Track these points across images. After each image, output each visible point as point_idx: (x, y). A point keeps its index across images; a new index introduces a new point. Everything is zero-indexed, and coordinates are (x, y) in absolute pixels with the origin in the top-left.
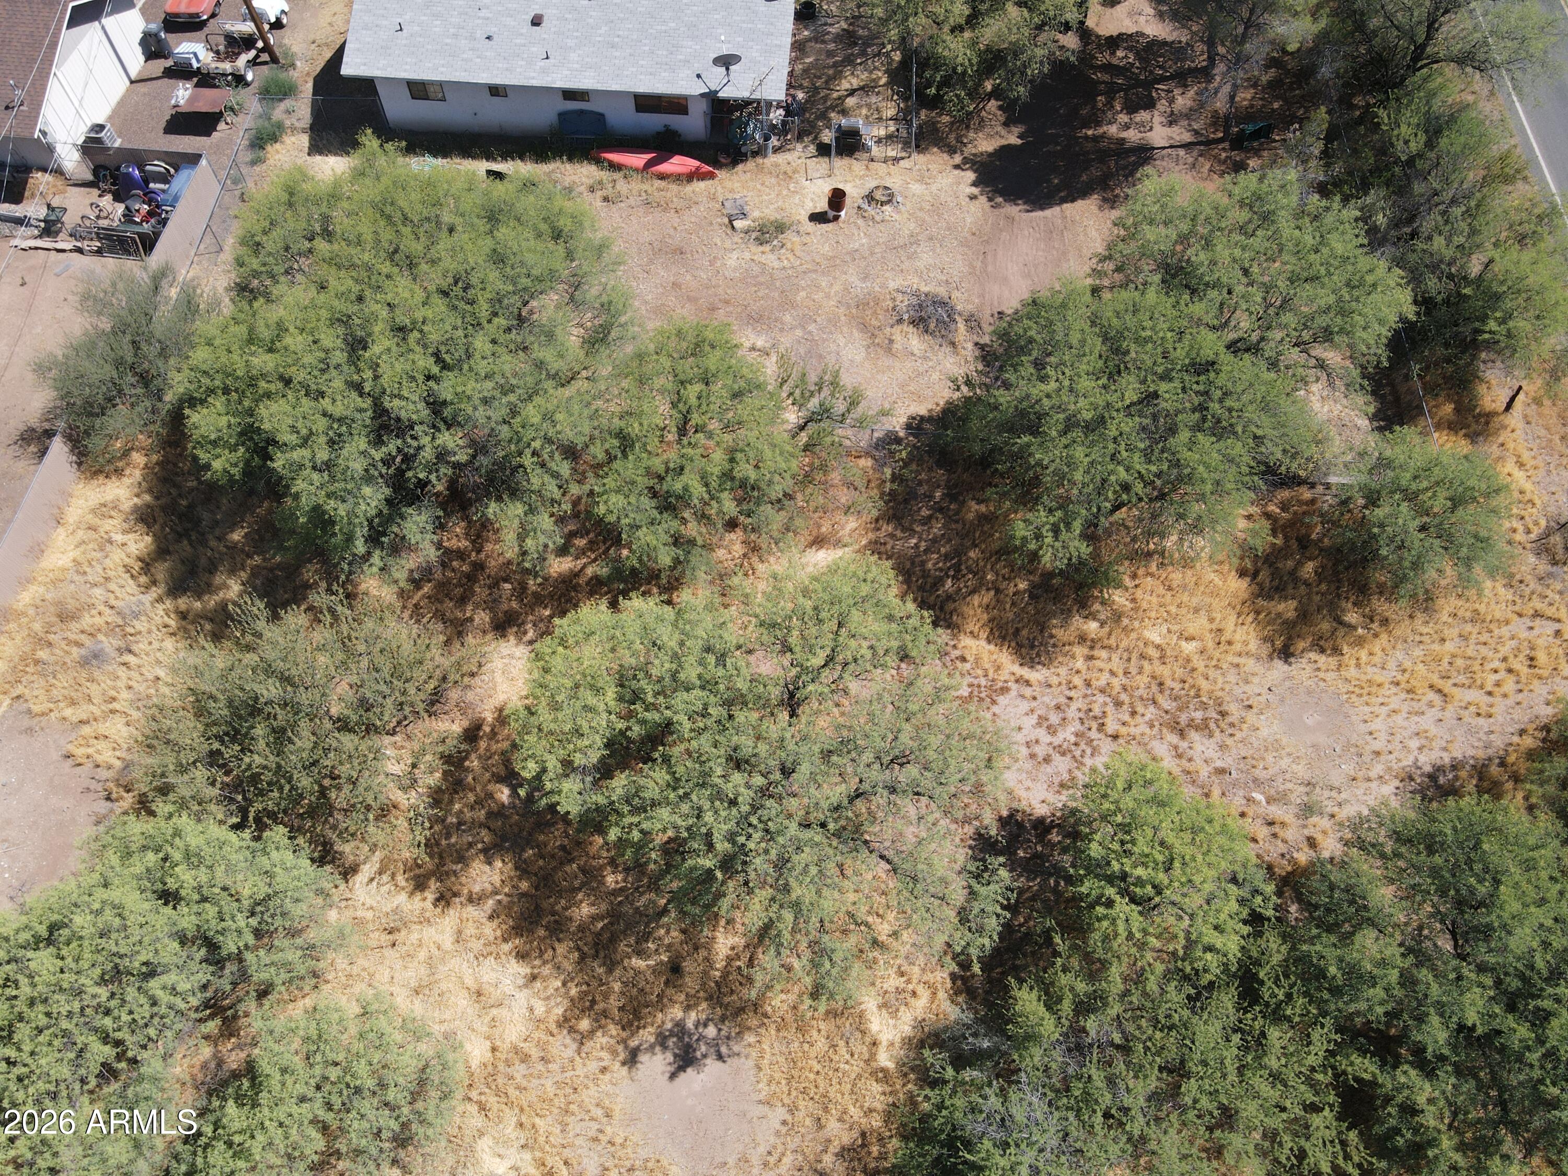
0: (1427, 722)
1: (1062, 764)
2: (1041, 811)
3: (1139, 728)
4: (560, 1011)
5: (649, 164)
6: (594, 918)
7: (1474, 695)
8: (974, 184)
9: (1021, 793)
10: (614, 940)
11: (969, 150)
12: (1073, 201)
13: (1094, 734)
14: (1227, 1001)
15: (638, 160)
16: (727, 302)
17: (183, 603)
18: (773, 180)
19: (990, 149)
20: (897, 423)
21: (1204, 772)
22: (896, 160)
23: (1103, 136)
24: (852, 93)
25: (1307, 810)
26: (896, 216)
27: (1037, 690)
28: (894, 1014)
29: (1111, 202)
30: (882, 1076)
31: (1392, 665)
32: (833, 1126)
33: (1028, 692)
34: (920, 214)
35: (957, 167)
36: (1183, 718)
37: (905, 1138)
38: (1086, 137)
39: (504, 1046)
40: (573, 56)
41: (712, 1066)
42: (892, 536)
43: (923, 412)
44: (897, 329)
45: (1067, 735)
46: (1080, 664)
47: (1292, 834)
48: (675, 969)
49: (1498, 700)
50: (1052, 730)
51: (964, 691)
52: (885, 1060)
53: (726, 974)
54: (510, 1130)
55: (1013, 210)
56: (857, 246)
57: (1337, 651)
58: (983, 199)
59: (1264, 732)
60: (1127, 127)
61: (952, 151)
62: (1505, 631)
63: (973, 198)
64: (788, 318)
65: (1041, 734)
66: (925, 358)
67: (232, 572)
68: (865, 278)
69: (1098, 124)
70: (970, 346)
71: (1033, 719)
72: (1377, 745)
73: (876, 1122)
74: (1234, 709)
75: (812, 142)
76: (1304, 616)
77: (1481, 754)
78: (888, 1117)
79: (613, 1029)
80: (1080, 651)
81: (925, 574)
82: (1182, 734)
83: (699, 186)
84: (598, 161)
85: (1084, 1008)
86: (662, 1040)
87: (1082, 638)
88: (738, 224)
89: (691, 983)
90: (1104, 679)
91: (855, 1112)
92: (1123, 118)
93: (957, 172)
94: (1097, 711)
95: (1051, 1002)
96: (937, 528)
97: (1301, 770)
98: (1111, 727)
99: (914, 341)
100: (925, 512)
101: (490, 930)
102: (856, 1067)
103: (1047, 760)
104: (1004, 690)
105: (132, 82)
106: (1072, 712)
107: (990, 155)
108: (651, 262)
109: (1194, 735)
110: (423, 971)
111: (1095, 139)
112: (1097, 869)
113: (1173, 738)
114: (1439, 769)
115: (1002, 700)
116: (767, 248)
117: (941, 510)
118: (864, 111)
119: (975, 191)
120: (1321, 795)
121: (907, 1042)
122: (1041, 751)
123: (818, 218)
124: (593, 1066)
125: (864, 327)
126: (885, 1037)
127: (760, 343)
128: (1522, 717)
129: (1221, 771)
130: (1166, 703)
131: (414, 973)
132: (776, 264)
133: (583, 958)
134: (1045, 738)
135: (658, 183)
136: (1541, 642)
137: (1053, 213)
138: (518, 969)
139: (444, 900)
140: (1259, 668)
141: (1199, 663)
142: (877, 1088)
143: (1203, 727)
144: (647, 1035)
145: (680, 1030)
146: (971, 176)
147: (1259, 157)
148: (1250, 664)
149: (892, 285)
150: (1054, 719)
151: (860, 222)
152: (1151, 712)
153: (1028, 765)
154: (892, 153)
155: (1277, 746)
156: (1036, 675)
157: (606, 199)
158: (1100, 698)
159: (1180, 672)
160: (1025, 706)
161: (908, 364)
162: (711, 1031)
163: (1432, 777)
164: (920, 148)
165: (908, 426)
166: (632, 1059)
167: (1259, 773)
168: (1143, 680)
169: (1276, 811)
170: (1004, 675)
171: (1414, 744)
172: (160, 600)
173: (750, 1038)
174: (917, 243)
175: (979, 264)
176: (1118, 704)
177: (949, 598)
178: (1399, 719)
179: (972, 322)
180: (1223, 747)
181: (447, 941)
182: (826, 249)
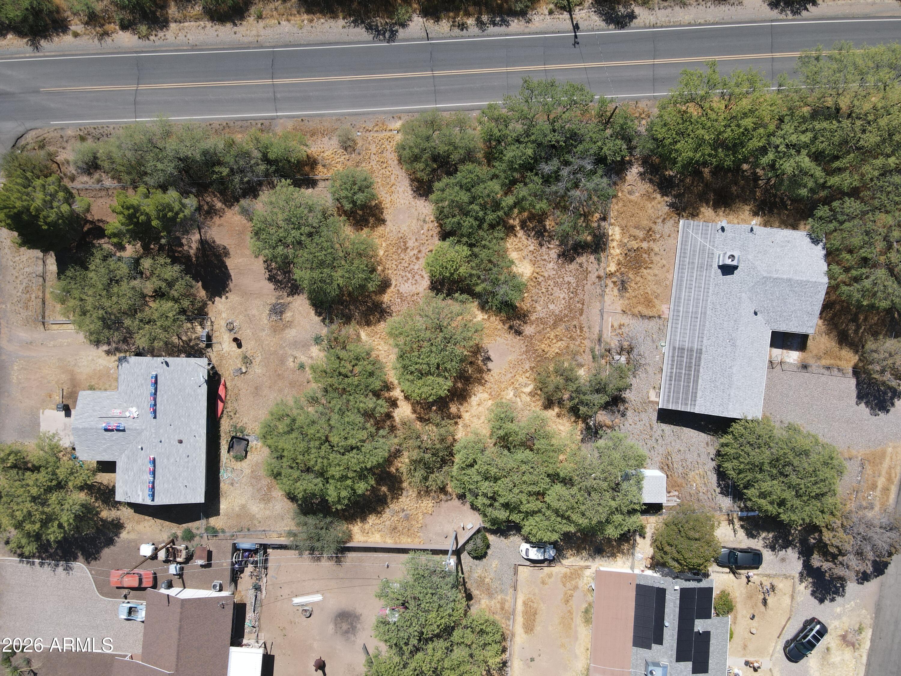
0: (401, 190)
1: (417, 277)
2: (429, 283)
3: (407, 258)
4: (481, 387)
5: (222, 401)
6: (461, 382)
7: (393, 177)
8: (221, 297)
9: (425, 287)
10: (465, 377)
11: (205, 298)
12: (226, 266)
13: (409, 269)
14: (476, 250)
15: (220, 405)
16: (276, 371)
17: (389, 501)
18: (224, 361)
19: (204, 292)
20: (317, 319)
21: (417, 244)
22: (212, 322)
23: (196, 255)
24: (179, 338)
25: (424, 221)
26: (238, 321)
27: (398, 283)
28: (477, 315)
29: (227, 254)
30: (489, 317)
31: (386, 195)
32: (499, 327)
33: (399, 285)
34: (236, 314)
35: (213, 303)
36: (403, 247)
37: (500, 312)
38: (197, 260)
39: (489, 397)
40: (194, 428)
41: (489, 353)
42: (355, 319)
43: (314, 312)
44: (284, 320)
45: (409, 275)
46: (390, 272)
47: (431, 225)
48: (471, 363)
49: (394, 172)
50: (408, 279)
51: (399, 300)
52: (486, 317)
53: (471, 352)
54: (505, 393)
55: (231, 285)
56: (250, 333)
57: (383, 208)
58: (227, 295)
59: (405, 228)
60: (190, 247)
61: (205, 305)
62: (375, 166)
63: (227, 298)
64: (281, 352)
65: (409, 282)
66: (294, 311)
67: (379, 490)
68: (264, 330)
69: (189, 256)
70: (289, 299)
71: (406, 283)
72: (408, 203)
73: (498, 318)
74: (400, 235)
75: (205, 350)
76: (374, 215)
77: (408, 180)
78: (497, 316)
79: (484, 375)
80: (386, 272)
81: (366, 310)
82: (407, 248)
83: (228, 384)
84: (221, 418)
85: (479, 277)
86: (485, 364)
87: (383, 271)
88: (244, 371)
89: (473, 359)
90: (394, 266)
91: (497, 323)
92: (186, 248)
93: (216, 303)
94: (403, 268)
95: (478, 284)
96: (352, 307)
97: (415, 221)
98: (406, 265)
99: (288, 315)
100: (347, 311)
101: (466, 404)
102: (487, 323)
103: (416, 280)
104: (398, 290)
105: (185, 588)
106: (404, 274)
107: (207, 292)
108: (261, 396)
109: (407, 245)
110: (475, 418)
111: (197, 257)
112: (452, 274)
113: (409, 250)
114: (412, 190)
115: (401, 291)
116: (253, 361)
117: (346, 306)
118: (189, 334)
119: (224, 297)
120: (422, 217)
121: (482, 312)
122: (414, 282)
123: (239, 346)
124: (491, 378)
125: (283, 330)
126: (482, 317)
127: (292, 360)
128: (397, 168)
129: (416, 240)
130: (400, 251)
131: (475, 420)
132: (260, 357)
133: (470, 383)
134: (410, 281)
135: (228, 398)
136: (377, 159)
137: (232, 273)
138: (473, 397)
139: (460, 417)
140: (389, 228)
141: (388, 242)
142: (491, 318)
143: (405, 243)
144: (484, 368)
145: (483, 361)
146: (217, 299)
147: (203, 205)
148: (388, 230)
149: (266, 322)
150: (405, 278)
151: (240, 333)
152: (402, 255)
153: (418, 285)
154: (209, 323)
155: (409, 226)
156: (394, 283)
157: (235, 414)
158: (399, 267)
159: (391, 247)
160: (402, 286)
161: (297, 316)
162: (483, 354)
163: (414, 192)
164: (207, 314)
165: (319, 316)
166: (489, 370)
167: (416, 231)
168: (394, 257)
169: (426, 228)
170: (394, 290)
171: (406, 194)
172: (388, 507)
173: (483, 346)
174: (248, 315)
175: (255, 296)
176: (401, 263)
177: (373, 304)
178: (400, 197)
179: (278, 298)
180: (410, 239)
181: (468, 414)
182: (253, 343)
